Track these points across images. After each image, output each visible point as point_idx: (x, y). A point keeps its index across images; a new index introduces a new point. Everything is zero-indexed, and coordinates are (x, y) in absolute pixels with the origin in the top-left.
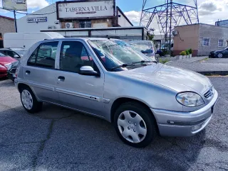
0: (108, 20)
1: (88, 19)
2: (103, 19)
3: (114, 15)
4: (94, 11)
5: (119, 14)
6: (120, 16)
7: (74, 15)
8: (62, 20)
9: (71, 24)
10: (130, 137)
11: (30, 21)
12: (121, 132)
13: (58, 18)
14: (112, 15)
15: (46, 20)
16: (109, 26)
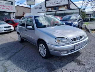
0: (66, 6)
1: (57, 6)
2: (64, 6)
3: (68, 4)
4: (60, 2)
5: (71, 3)
6: (71, 4)
7: (52, 5)
8: (47, 8)
9: (50, 9)
10: (42, 54)
11: (36, 8)
12: (40, 52)
13: (46, 7)
14: (67, 4)
15: (41, 8)
16: (66, 9)
